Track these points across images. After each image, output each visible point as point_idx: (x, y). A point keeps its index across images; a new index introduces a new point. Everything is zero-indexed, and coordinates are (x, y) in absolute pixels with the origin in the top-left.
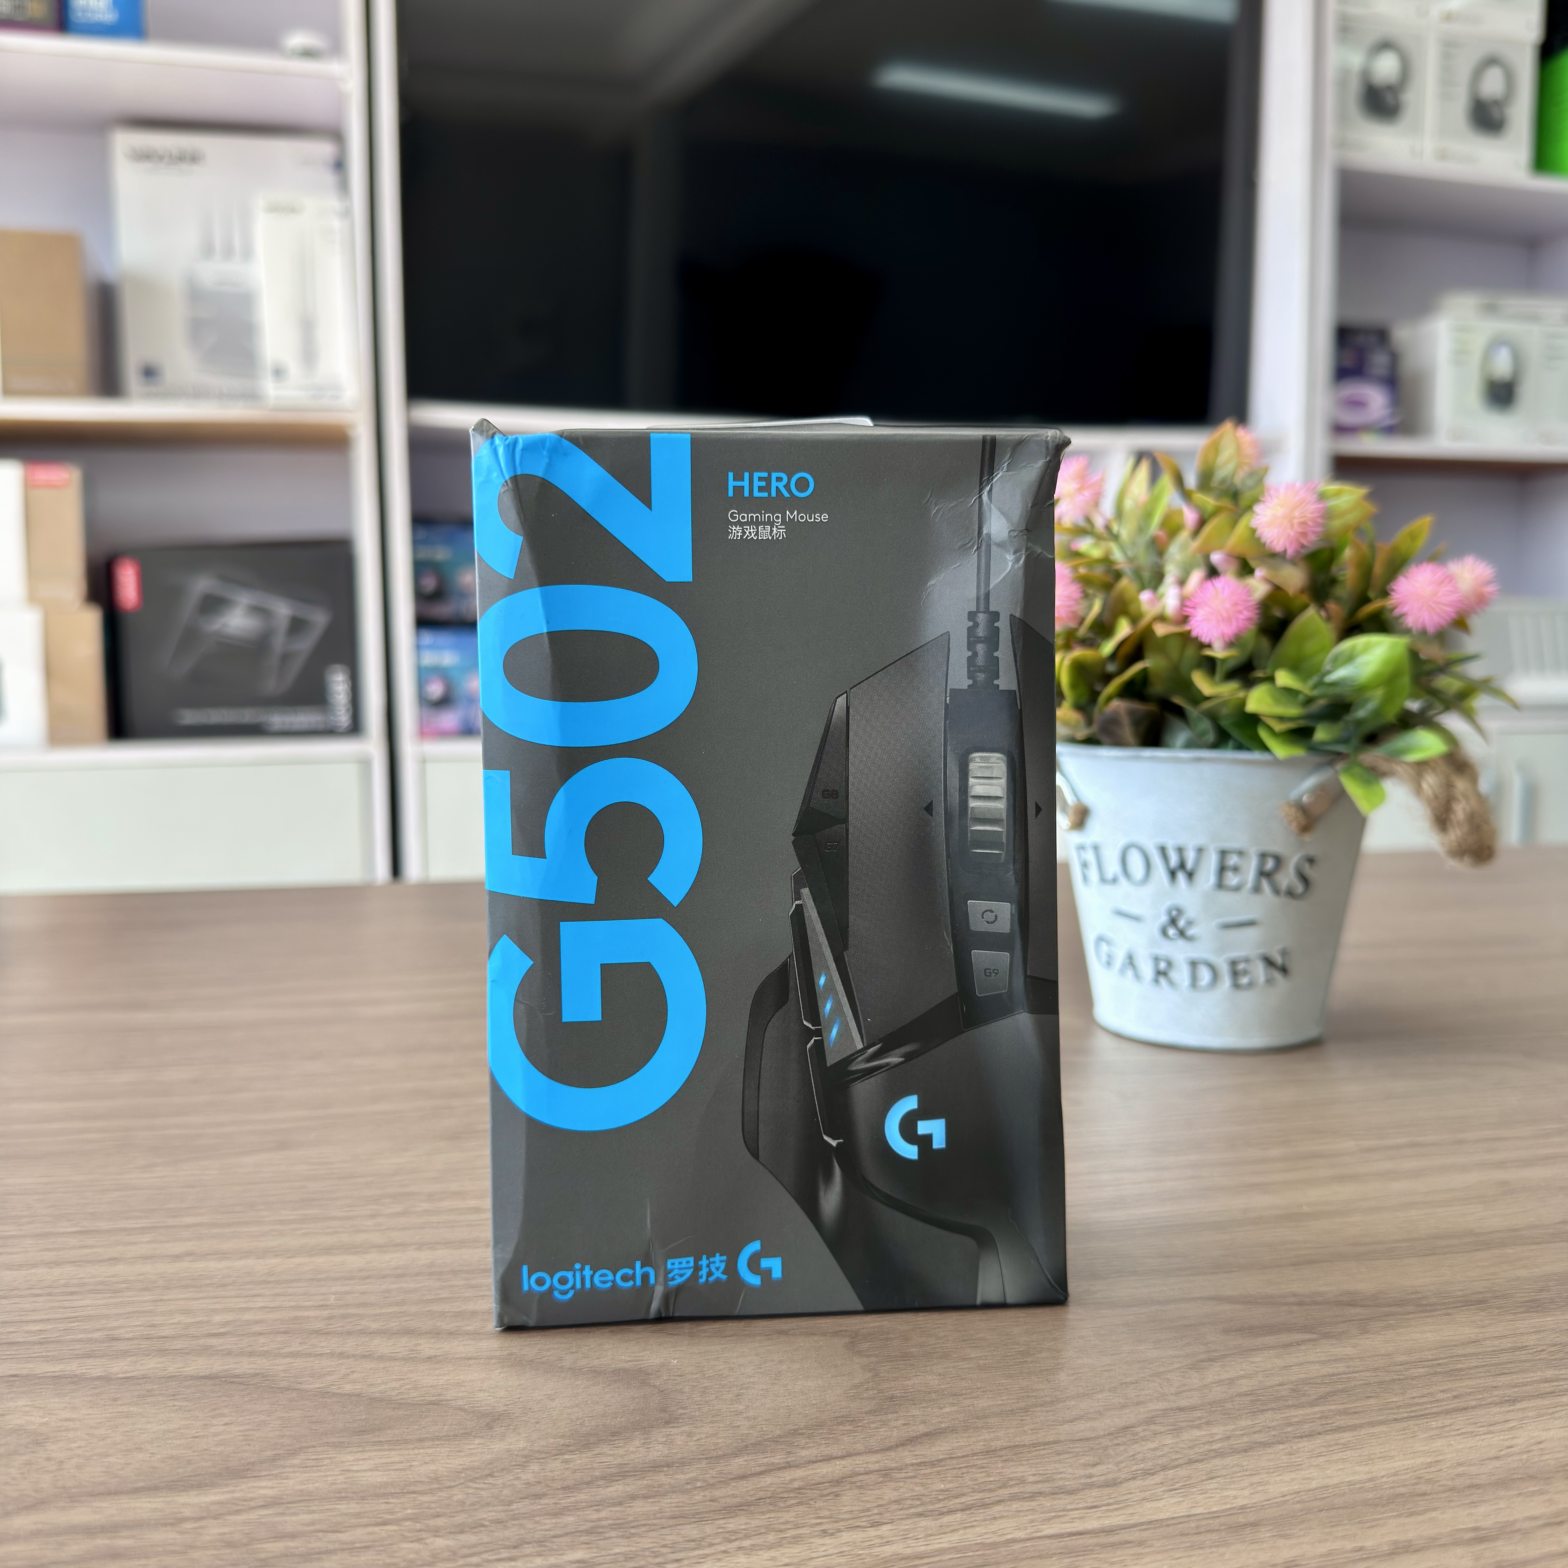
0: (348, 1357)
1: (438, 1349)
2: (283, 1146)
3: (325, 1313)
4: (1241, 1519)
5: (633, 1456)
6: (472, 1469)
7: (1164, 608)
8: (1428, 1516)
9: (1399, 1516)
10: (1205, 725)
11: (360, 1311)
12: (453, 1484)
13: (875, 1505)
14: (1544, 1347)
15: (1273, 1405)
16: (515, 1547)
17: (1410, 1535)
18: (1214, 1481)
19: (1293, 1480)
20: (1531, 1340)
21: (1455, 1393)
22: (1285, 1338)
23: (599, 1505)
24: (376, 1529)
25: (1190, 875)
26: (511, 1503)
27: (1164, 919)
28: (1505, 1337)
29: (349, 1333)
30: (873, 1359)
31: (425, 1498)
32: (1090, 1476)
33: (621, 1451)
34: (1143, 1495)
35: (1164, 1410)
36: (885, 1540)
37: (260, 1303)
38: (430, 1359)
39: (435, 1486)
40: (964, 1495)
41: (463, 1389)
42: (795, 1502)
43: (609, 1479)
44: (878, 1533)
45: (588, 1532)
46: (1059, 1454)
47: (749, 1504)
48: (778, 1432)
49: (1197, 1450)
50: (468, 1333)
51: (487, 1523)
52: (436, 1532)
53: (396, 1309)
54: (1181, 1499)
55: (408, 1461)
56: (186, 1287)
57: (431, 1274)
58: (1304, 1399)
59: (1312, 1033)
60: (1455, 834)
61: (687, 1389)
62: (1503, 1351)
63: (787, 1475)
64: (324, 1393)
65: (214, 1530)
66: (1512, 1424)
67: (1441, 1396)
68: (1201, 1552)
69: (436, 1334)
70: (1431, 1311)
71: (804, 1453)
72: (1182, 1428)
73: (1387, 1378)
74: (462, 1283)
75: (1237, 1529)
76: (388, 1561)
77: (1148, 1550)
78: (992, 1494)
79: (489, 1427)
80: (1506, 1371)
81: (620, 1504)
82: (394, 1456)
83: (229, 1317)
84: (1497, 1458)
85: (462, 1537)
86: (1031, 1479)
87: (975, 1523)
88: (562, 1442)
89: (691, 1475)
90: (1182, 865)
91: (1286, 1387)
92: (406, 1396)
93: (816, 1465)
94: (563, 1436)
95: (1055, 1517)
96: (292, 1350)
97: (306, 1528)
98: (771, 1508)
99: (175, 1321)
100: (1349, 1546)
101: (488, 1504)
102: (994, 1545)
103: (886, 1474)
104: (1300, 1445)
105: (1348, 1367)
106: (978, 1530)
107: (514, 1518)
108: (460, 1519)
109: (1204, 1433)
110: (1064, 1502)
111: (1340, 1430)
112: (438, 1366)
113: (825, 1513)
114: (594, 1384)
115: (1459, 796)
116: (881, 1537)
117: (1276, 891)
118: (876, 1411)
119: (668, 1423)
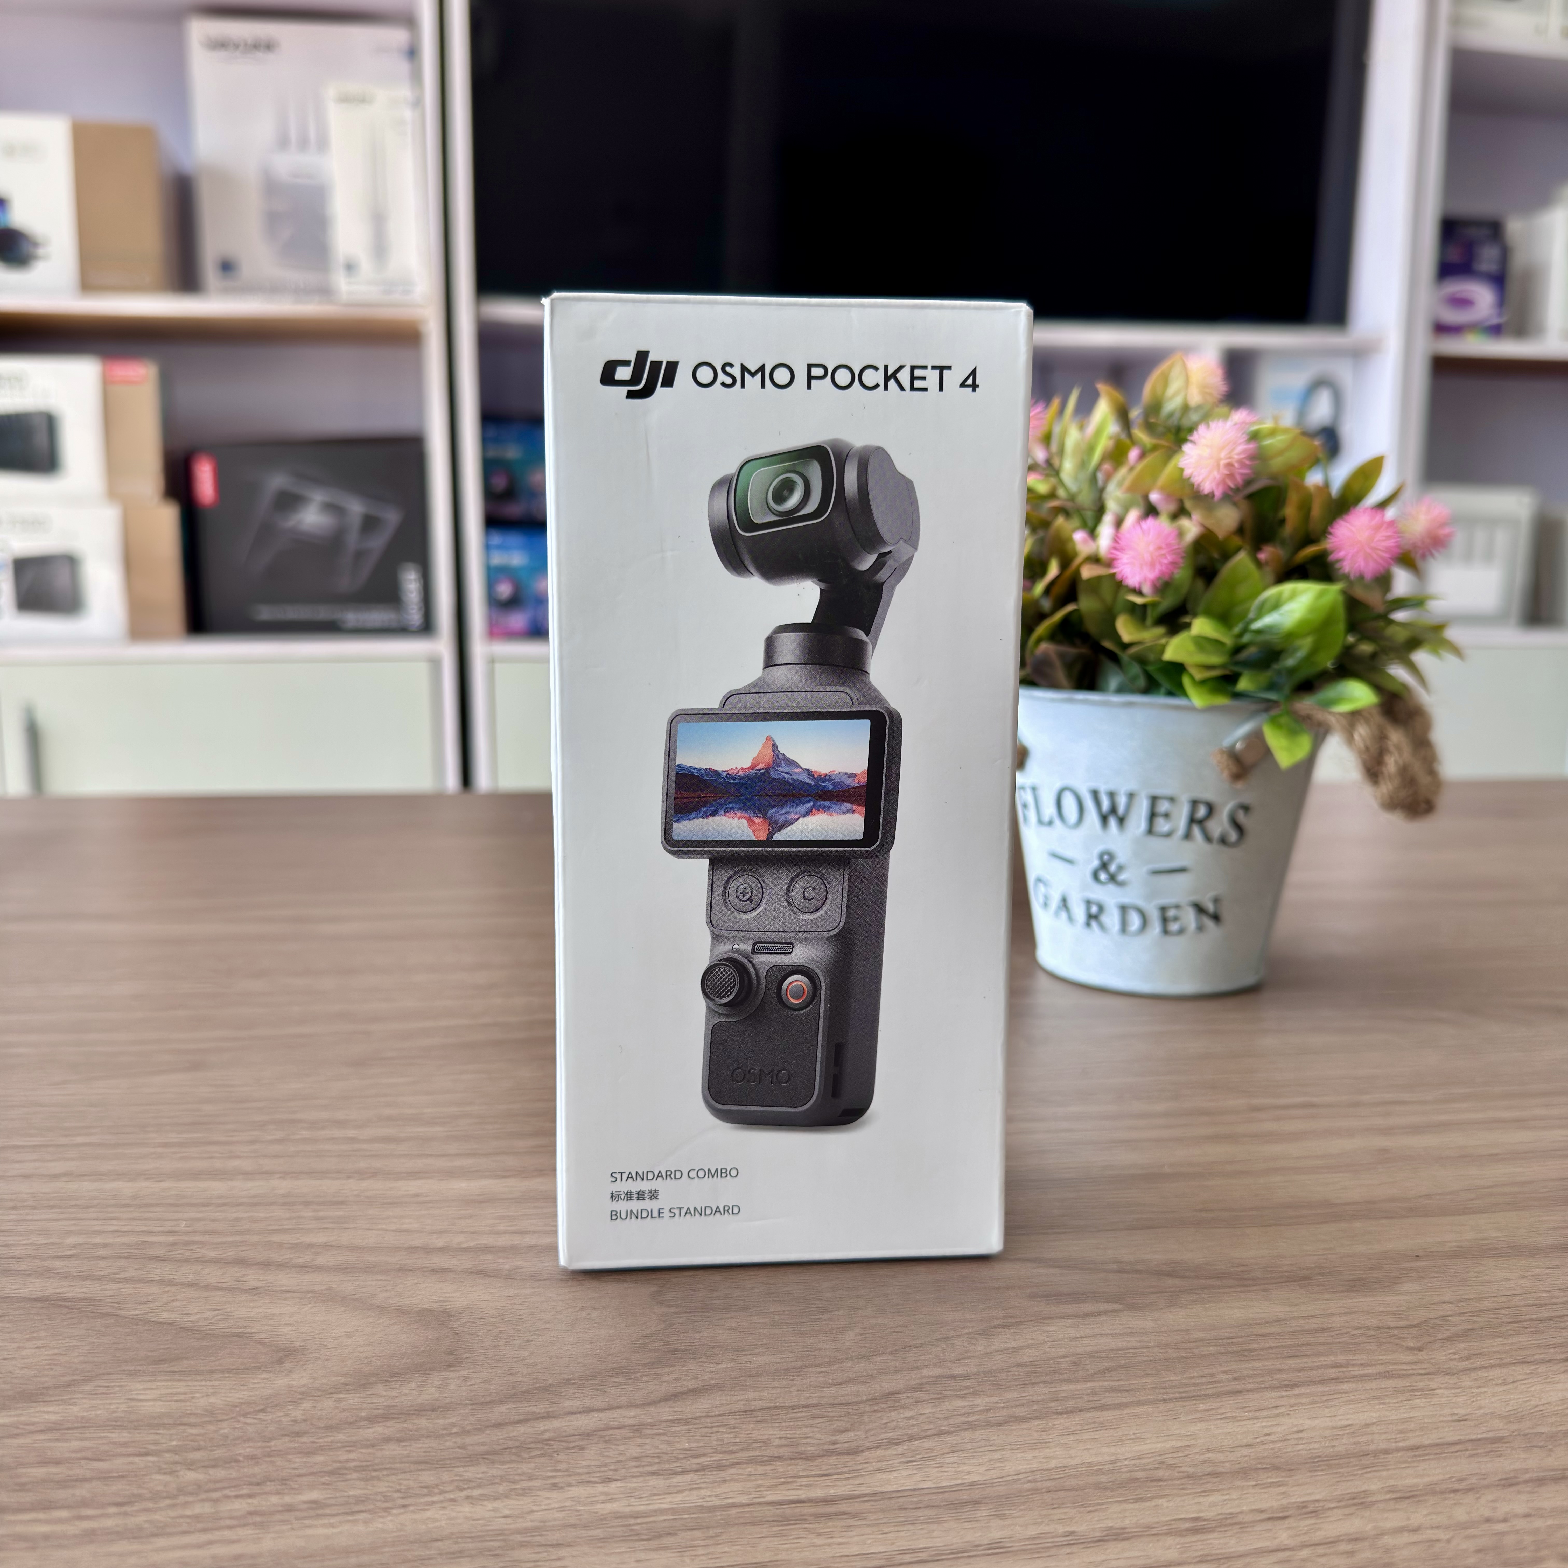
0: (176, 1284)
1: (262, 1280)
2: (195, 1066)
3: (171, 1239)
4: (965, 1497)
5: (403, 1399)
6: (248, 1403)
7: (1098, 548)
8: (1153, 1503)
9: (1125, 1501)
10: (1136, 669)
11: (207, 1238)
12: (226, 1418)
13: (615, 1460)
14: (1348, 1330)
15: (1048, 1378)
16: (258, 1484)
17: (1127, 1522)
18: (955, 1454)
19: (1035, 1458)
20: (1337, 1322)
21: (1236, 1375)
22: (1088, 1307)
23: (351, 1446)
24: (137, 1459)
25: (1121, 821)
26: (271, 1439)
27: (1096, 863)
28: (1313, 1317)
29: (186, 1261)
30: (673, 1310)
31: (194, 1431)
32: (834, 1443)
33: (394, 1393)
34: (879, 1465)
35: (937, 1377)
36: (609, 1497)
37: (113, 1226)
38: (252, 1290)
39: (208, 1419)
40: (704, 1455)
41: (270, 1322)
42: (538, 1453)
43: (372, 1420)
44: (606, 1489)
45: (332, 1473)
46: (814, 1417)
47: (494, 1453)
48: (550, 1381)
49: (951, 1421)
50: (297, 1266)
51: (241, 1459)
52: (190, 1465)
53: (238, 1238)
54: (915, 1472)
55: (191, 1393)
56: (53, 1207)
57: (284, 1204)
58: (1080, 1374)
59: (1249, 980)
60: (1386, 787)
61: (481, 1333)
62: (1304, 1332)
63: (542, 1425)
64: (140, 1320)
66: (1283, 1410)
68: (911, 1527)
69: (266, 1265)
70: (1249, 1286)
71: (568, 1403)
73: (1175, 1356)
74: (310, 1214)
75: (956, 1506)
76: (136, 1492)
77: (859, 1523)
78: (733, 1456)
79: (280, 1362)
80: (1298, 1354)
81: (373, 1446)
82: (180, 1387)
83: (80, 1239)
84: (1249, 1446)
85: (212, 1471)
86: (777, 1442)
87: (702, 1485)
88: (343, 1380)
89: (450, 1421)
90: (1113, 810)
91: (1067, 1359)
92: (214, 1327)
93: (573, 1417)
94: (345, 1375)
95: (784, 1483)
96: (126, 1275)
97: (74, 1455)
98: (514, 1458)
99: (30, 1241)
100: (1061, 1529)
101: (249, 1440)
102: (713, 1509)
103: (637, 1429)
104: (1056, 1422)
105: (1141, 1341)
106: (703, 1492)
107: (268, 1455)
108: (219, 1453)
109: (967, 1404)
110: (800, 1467)
111: (1104, 1408)
112: (255, 1298)
113: (564, 1466)
114: (395, 1324)
115: (1392, 748)
116: (607, 1494)
117: (1208, 838)
118: (653, 1363)
119: (449, 1366)
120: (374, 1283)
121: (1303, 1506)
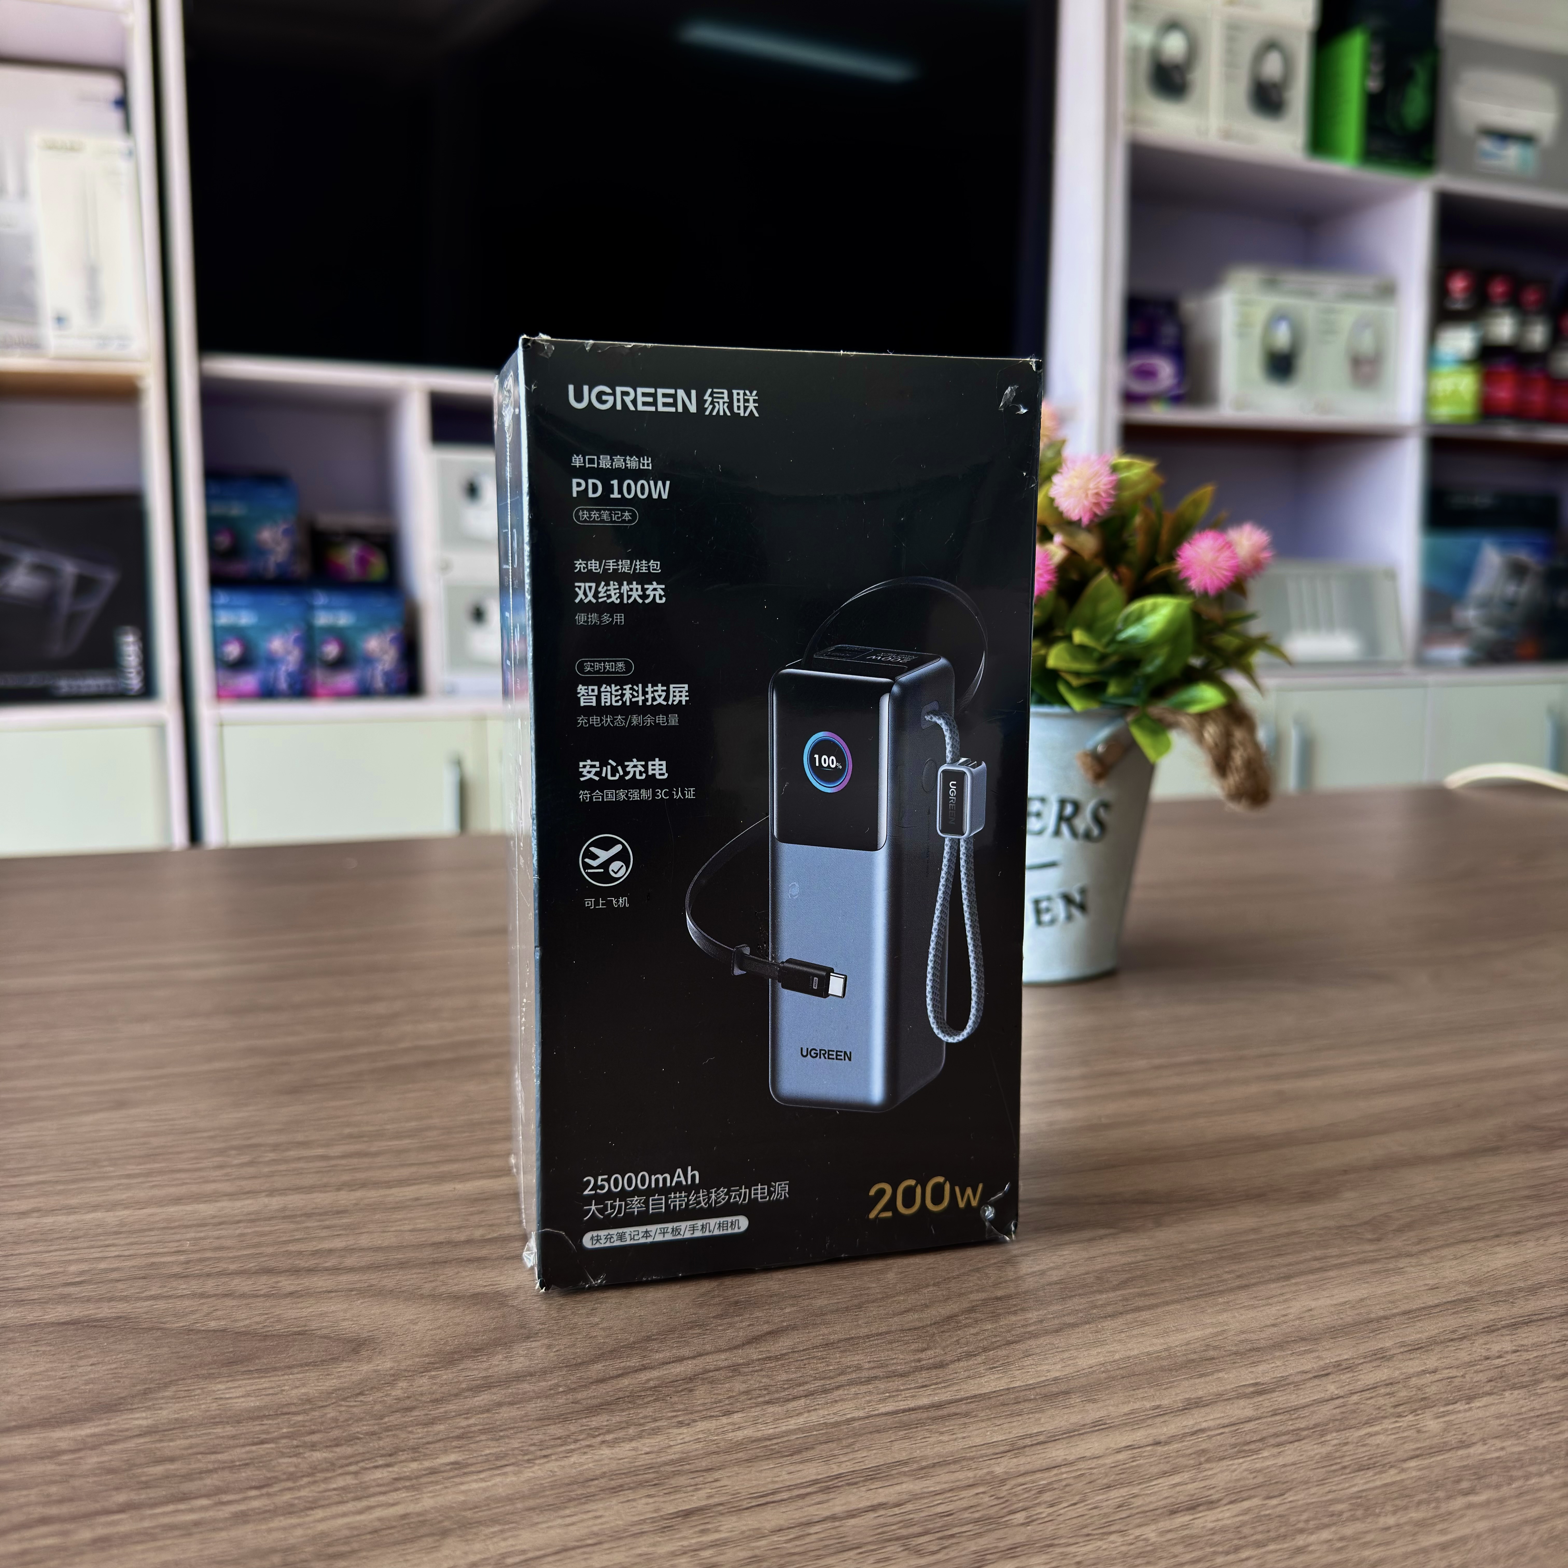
0: (209, 1296)
1: (298, 1285)
2: (121, 1105)
3: (182, 1258)
4: (1055, 1389)
5: (496, 1369)
6: (343, 1389)
8: (1216, 1376)
9: (1191, 1377)
11: (217, 1254)
12: (325, 1404)
13: (726, 1396)
14: (1314, 1231)
15: (1080, 1291)
16: (390, 1455)
17: (1200, 1393)
18: (1030, 1358)
19: (1099, 1353)
20: (1303, 1226)
21: (1238, 1274)
22: (1091, 1233)
23: (467, 1413)
24: (254, 1448)
26: (382, 1417)
28: (1281, 1224)
29: (209, 1275)
31: (300, 1418)
32: (919, 1361)
33: (485, 1365)
34: (967, 1374)
35: (984, 1300)
36: (737, 1426)
37: (113, 1252)
38: (291, 1294)
39: (308, 1407)
40: (806, 1383)
41: (327, 1319)
42: (652, 1398)
43: (476, 1390)
44: (730, 1420)
45: (459, 1437)
46: (891, 1343)
47: (609, 1404)
48: (632, 1340)
49: (1013, 1333)
50: (326, 1269)
51: (361, 1436)
52: (313, 1447)
53: (252, 1251)
54: (1001, 1376)
55: (279, 1386)
56: (35, 1241)
57: (284, 1217)
58: (1107, 1285)
60: (1234, 780)
62: (1279, 1236)
63: (643, 1376)
64: (189, 1331)
65: (92, 1460)
66: (1287, 1296)
67: (1226, 1276)
68: (1020, 1418)
69: (295, 1271)
70: (1216, 1205)
71: (658, 1356)
72: (999, 1315)
73: (1180, 1264)
74: (317, 1224)
75: (1050, 1397)
76: (269, 1475)
77: (972, 1420)
78: (832, 1381)
79: (355, 1351)
80: (1282, 1253)
81: (488, 1411)
82: (264, 1383)
83: (84, 1267)
84: (1274, 1325)
85: (338, 1450)
86: (867, 1366)
87: (817, 1407)
88: (427, 1360)
89: (553, 1382)
91: (1090, 1275)
92: (271, 1329)
93: (669, 1366)
94: (427, 1356)
95: (889, 1397)
96: (152, 1293)
97: (185, 1452)
98: (630, 1405)
99: (29, 1273)
100: (1148, 1405)
101: (361, 1419)
102: (836, 1424)
103: (735, 1369)
104: (1105, 1324)
105: (1146, 1255)
106: (821, 1412)
107: (387, 1429)
108: (336, 1433)
109: (1020, 1318)
110: (897, 1383)
111: (1138, 1309)
112: (300, 1300)
113: (681, 1407)
114: (454, 1308)
115: (1237, 744)
116: (733, 1424)
117: (1074, 833)
118: (722, 1315)
119: (528, 1338)
120: (415, 1276)
121: (1338, 1364)
